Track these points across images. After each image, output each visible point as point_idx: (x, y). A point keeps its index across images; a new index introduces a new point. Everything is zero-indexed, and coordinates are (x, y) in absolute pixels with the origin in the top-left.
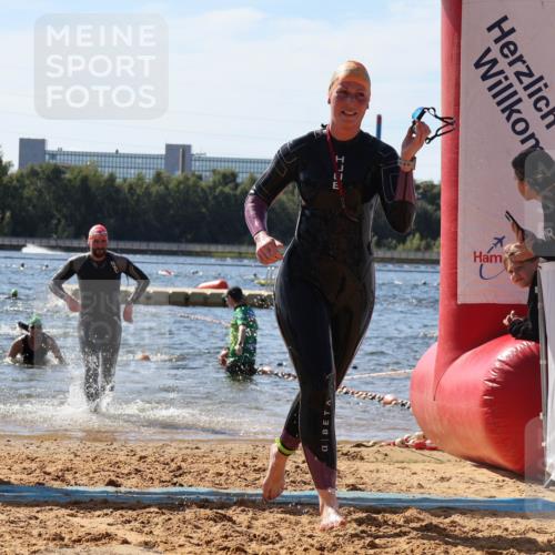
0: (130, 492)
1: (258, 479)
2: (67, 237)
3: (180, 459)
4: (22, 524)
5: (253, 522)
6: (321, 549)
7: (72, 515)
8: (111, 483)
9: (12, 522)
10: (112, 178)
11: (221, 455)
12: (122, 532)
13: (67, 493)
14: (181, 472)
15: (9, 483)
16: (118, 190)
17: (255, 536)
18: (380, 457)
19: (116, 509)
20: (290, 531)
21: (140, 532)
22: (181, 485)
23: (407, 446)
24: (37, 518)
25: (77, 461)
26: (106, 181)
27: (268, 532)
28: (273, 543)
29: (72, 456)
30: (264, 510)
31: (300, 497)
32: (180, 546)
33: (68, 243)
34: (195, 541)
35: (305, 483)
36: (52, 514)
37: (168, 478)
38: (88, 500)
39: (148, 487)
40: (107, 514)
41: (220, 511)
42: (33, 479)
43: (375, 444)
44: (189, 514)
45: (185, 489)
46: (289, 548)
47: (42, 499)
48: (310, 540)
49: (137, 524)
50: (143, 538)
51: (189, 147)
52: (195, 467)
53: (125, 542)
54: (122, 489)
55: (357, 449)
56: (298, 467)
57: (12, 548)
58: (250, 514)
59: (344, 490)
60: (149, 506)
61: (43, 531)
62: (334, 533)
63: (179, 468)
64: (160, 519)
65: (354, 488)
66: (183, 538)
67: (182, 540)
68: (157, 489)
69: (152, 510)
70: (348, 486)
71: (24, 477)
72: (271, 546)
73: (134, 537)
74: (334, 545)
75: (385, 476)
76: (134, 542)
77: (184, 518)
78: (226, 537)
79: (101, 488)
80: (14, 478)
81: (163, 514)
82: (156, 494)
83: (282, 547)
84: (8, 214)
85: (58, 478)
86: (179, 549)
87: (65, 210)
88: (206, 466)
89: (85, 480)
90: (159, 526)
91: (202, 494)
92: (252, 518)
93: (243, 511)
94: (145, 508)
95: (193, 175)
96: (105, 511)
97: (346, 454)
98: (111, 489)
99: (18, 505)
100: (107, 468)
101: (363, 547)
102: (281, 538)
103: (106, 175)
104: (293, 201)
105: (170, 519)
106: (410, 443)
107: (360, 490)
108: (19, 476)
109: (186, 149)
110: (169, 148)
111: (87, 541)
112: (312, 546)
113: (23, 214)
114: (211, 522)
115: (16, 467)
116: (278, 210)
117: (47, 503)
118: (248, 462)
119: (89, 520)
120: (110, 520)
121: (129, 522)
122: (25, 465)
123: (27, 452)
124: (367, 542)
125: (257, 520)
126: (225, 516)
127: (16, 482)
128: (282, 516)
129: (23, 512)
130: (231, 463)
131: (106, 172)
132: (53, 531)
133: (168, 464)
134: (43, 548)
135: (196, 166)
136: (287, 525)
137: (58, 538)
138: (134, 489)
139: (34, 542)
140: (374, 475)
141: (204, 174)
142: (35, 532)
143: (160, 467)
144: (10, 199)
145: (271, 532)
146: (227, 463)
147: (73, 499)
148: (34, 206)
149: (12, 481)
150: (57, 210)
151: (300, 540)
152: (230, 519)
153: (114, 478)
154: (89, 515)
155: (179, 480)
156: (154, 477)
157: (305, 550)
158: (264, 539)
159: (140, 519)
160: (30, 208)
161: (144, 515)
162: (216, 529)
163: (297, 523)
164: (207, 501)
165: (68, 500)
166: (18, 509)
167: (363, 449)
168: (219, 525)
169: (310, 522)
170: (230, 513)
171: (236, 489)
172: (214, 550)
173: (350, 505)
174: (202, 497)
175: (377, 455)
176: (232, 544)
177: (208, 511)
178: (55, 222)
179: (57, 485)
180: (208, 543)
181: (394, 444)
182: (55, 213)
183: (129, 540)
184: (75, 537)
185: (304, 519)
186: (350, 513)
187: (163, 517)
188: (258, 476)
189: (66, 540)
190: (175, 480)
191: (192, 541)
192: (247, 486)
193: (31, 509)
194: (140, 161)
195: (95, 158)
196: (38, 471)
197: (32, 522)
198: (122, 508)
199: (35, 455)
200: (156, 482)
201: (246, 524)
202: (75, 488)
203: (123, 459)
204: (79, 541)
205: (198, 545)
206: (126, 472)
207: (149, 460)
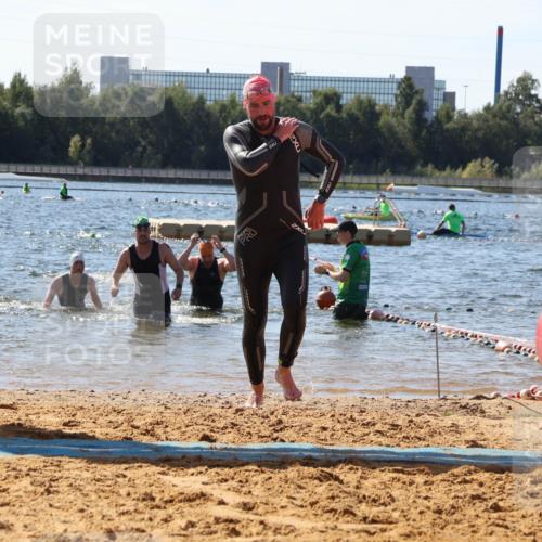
0: (226, 448)
1: (368, 434)
2: (154, 167)
3: (281, 411)
4: (109, 483)
5: (363, 481)
6: (439, 512)
7: (163, 473)
8: (205, 438)
9: (98, 480)
10: (201, 100)
11: (326, 408)
12: (218, 492)
13: (158, 449)
14: (282, 426)
15: (94, 437)
16: (208, 114)
17: (364, 497)
18: (503, 410)
19: (211, 467)
20: (403, 491)
21: (238, 491)
22: (282, 441)
23: (534, 399)
24: (125, 476)
25: (167, 414)
26: (194, 105)
27: (379, 493)
28: (384, 504)
29: (162, 409)
30: (374, 468)
31: (414, 454)
32: (282, 507)
33: (154, 173)
34: (299, 502)
35: (419, 439)
36: (141, 472)
37: (267, 433)
38: (180, 456)
39: (246, 442)
40: (201, 472)
41: (325, 469)
42: (119, 434)
43: (497, 395)
44: (292, 472)
45: (287, 445)
46: (403, 511)
47: (130, 456)
48: (426, 502)
49: (234, 484)
50: (241, 499)
51: (287, 65)
52: (298, 421)
53: (222, 503)
54: (218, 445)
55: (477, 402)
56: (411, 421)
57: (99, 509)
58: (359, 473)
59: (464, 447)
60: (248, 463)
61: (132, 490)
62: (453, 495)
63: (280, 422)
64: (260, 478)
65: (474, 444)
66: (286, 499)
67: (284, 502)
68: (256, 445)
69: (251, 467)
70: (467, 442)
71: (110, 431)
72: (382, 508)
73: (231, 498)
74: (453, 507)
75: (509, 432)
76: (232, 503)
77: (286, 476)
78: (333, 498)
79: (194, 444)
80: (99, 433)
81: (263, 472)
82: (253, 450)
83: (394, 510)
84: (89, 141)
85: (147, 432)
86: (281, 510)
87: (150, 136)
88: (309, 420)
89: (176, 434)
90: (259, 486)
91: (306, 450)
92: (361, 477)
93: (351, 469)
94: (243, 465)
95: (293, 96)
96: (200, 469)
97: (465, 407)
98: (205, 445)
99: (104, 461)
100: (200, 421)
101: (486, 510)
102: (393, 500)
103: (196, 96)
104: (404, 125)
105: (270, 478)
106: (537, 395)
107: (482, 446)
108: (105, 430)
109: (283, 68)
110: (266, 66)
111: (180, 501)
112: (429, 508)
113: (106, 141)
114: (316, 482)
115: (101, 420)
116: (386, 135)
117: (135, 460)
118: (356, 416)
119: (182, 479)
120: (205, 478)
121: (226, 481)
122: (111, 418)
123: (113, 404)
124: (490, 505)
125: (366, 479)
126: (331, 475)
127: (101, 437)
128: (395, 475)
129: (109, 470)
130: (337, 416)
131: (196, 94)
132: (143, 490)
133: (267, 417)
134: (132, 509)
135: (295, 87)
136: (399, 485)
137: (149, 497)
138: (230, 445)
139: (122, 502)
140: (497, 430)
141: (304, 94)
142: (123, 492)
143: (258, 421)
144: (90, 124)
145: (382, 493)
146: (333, 416)
147: (164, 455)
148: (118, 132)
149: (98, 435)
150: (142, 137)
151: (414, 502)
152: (337, 479)
153: (208, 433)
154: (181, 473)
155: (280, 435)
156: (252, 431)
157: (421, 513)
158: (374, 501)
159: (237, 477)
160: (113, 135)
161: (242, 473)
162: (322, 489)
163: (411, 483)
164: (310, 458)
165: (159, 457)
166: (104, 467)
167: (483, 401)
168: (325, 485)
169: (426, 483)
170: (336, 471)
171: (343, 445)
172: (319, 512)
173: (471, 464)
174: (306, 454)
175: (499, 408)
176: (339, 505)
177: (312, 470)
178: (140, 149)
179: (146, 439)
180: (312, 504)
181: (519, 396)
182: (140, 139)
183: (226, 500)
184: (166, 497)
185: (420, 479)
186: (470, 472)
187: (263, 475)
188: (367, 431)
189: (157, 502)
190: (275, 435)
191: (295, 502)
192: (354, 442)
193: (118, 466)
194: (234, 80)
195: (184, 79)
196: (125, 424)
197: (120, 480)
198: (218, 466)
199: (122, 407)
200: (255, 437)
201: (355, 484)
202: (165, 443)
203: (218, 411)
204: (171, 501)
205: (302, 507)
206: (222, 425)
207: (246, 413)
